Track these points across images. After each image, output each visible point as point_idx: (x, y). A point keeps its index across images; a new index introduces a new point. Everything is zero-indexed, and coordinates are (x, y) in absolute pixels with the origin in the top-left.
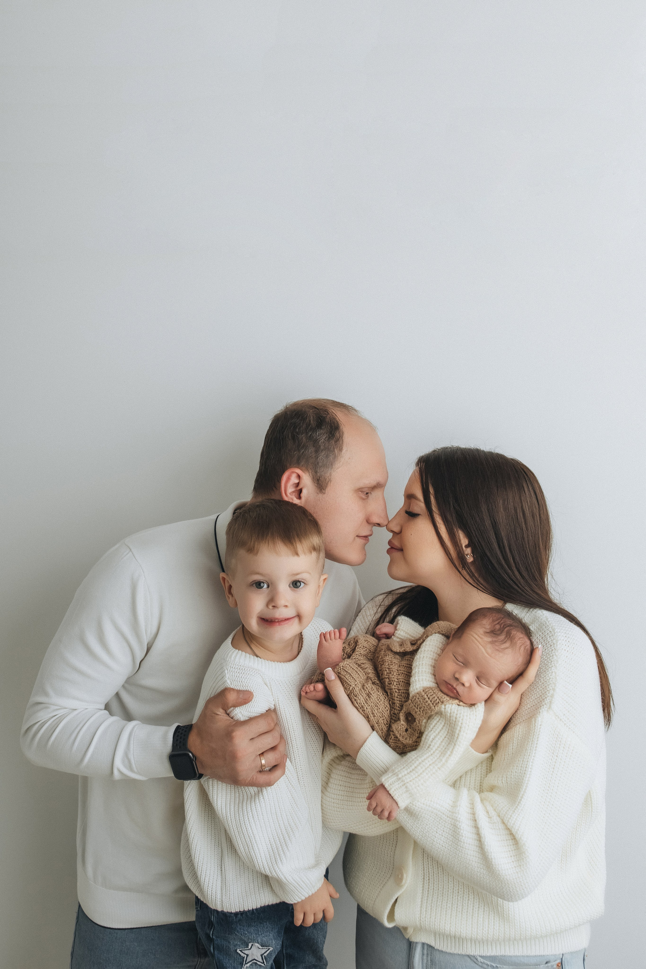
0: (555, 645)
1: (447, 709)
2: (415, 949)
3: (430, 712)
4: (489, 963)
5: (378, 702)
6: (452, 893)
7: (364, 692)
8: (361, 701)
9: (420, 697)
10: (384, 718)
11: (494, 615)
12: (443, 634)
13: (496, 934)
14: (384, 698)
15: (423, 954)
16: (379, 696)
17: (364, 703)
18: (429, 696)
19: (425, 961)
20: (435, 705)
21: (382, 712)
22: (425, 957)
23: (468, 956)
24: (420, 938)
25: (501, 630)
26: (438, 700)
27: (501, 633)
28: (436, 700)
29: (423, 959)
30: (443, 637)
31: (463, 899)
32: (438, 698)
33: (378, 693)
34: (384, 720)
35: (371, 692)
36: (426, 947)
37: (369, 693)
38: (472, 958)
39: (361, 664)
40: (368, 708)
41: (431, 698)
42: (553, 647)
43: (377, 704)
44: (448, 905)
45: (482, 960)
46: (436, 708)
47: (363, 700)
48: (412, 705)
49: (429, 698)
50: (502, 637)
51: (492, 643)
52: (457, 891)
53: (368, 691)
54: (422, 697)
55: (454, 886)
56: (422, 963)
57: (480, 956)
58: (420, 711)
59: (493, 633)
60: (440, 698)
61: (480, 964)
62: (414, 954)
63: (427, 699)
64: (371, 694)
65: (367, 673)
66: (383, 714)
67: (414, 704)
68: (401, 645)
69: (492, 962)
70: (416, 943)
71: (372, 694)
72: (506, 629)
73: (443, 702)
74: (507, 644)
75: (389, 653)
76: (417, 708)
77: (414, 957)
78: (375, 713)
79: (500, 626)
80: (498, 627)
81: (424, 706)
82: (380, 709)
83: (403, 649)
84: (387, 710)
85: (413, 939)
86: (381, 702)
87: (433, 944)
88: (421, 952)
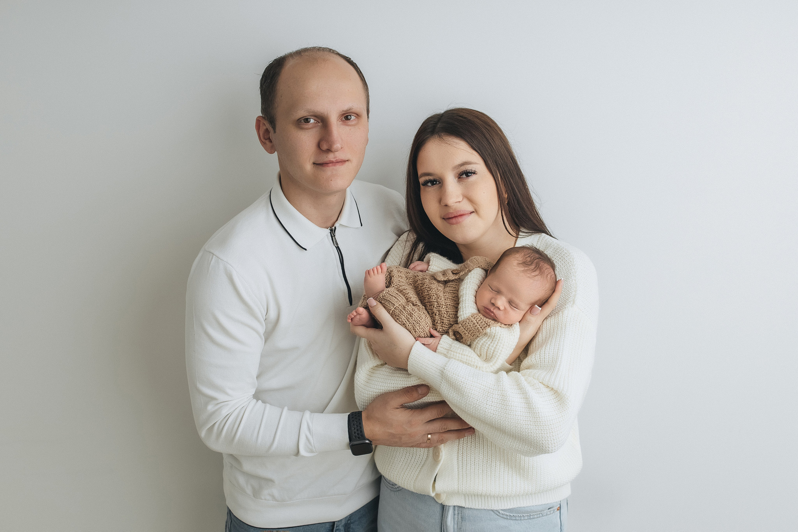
0: (572, 262)
1: (492, 330)
2: (448, 511)
3: (478, 334)
4: (508, 514)
5: (419, 319)
6: (482, 462)
7: (405, 313)
8: (403, 320)
9: (470, 322)
10: (425, 332)
11: (525, 251)
12: (482, 268)
13: (518, 490)
14: (425, 316)
15: (454, 515)
16: (420, 315)
17: (405, 321)
18: (477, 321)
19: (456, 519)
20: (483, 328)
21: (423, 328)
22: (456, 516)
23: (492, 510)
24: (452, 502)
25: (532, 263)
26: (486, 325)
27: (531, 264)
28: (484, 324)
29: (454, 519)
30: (483, 271)
31: (491, 466)
32: (485, 322)
33: (420, 313)
34: (425, 334)
35: (413, 313)
36: (456, 508)
37: (411, 313)
38: (495, 512)
39: (404, 290)
40: (409, 325)
41: (479, 322)
42: (570, 264)
43: (419, 321)
44: (480, 472)
45: (503, 512)
46: (484, 330)
47: (405, 319)
48: (463, 328)
49: (478, 323)
50: (533, 267)
51: (524, 271)
52: (486, 460)
53: (410, 312)
54: (472, 322)
55: (483, 457)
56: (454, 521)
57: (501, 510)
58: (469, 333)
59: (525, 263)
60: (486, 323)
61: (501, 515)
62: (447, 515)
63: (477, 324)
64: (412, 314)
65: (409, 297)
66: (424, 330)
67: (464, 327)
68: (444, 275)
69: (510, 513)
70: (449, 506)
71: (414, 314)
72: (535, 261)
73: (489, 326)
74: (537, 273)
75: (434, 281)
76: (467, 331)
77: (447, 517)
78: (417, 329)
79: (531, 258)
80: (529, 259)
81: (474, 329)
82: (422, 325)
83: (446, 278)
84: (428, 326)
85: (446, 503)
86: (422, 320)
87: (463, 505)
88: (453, 514)
